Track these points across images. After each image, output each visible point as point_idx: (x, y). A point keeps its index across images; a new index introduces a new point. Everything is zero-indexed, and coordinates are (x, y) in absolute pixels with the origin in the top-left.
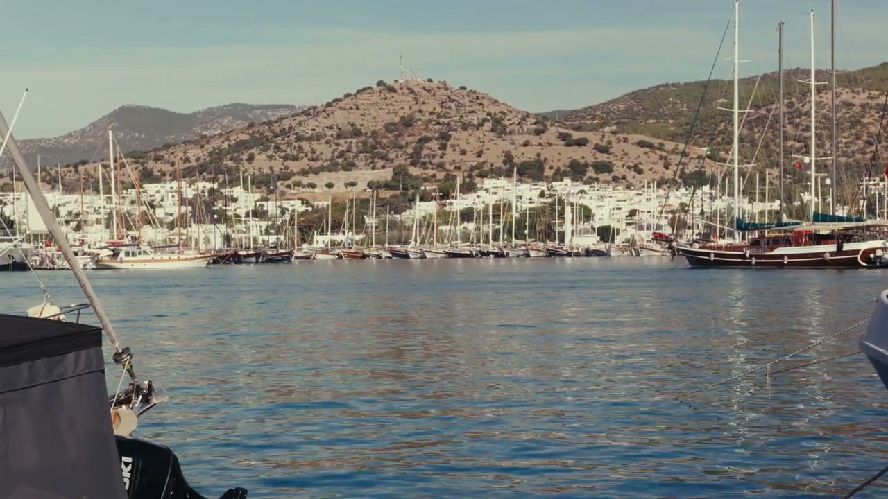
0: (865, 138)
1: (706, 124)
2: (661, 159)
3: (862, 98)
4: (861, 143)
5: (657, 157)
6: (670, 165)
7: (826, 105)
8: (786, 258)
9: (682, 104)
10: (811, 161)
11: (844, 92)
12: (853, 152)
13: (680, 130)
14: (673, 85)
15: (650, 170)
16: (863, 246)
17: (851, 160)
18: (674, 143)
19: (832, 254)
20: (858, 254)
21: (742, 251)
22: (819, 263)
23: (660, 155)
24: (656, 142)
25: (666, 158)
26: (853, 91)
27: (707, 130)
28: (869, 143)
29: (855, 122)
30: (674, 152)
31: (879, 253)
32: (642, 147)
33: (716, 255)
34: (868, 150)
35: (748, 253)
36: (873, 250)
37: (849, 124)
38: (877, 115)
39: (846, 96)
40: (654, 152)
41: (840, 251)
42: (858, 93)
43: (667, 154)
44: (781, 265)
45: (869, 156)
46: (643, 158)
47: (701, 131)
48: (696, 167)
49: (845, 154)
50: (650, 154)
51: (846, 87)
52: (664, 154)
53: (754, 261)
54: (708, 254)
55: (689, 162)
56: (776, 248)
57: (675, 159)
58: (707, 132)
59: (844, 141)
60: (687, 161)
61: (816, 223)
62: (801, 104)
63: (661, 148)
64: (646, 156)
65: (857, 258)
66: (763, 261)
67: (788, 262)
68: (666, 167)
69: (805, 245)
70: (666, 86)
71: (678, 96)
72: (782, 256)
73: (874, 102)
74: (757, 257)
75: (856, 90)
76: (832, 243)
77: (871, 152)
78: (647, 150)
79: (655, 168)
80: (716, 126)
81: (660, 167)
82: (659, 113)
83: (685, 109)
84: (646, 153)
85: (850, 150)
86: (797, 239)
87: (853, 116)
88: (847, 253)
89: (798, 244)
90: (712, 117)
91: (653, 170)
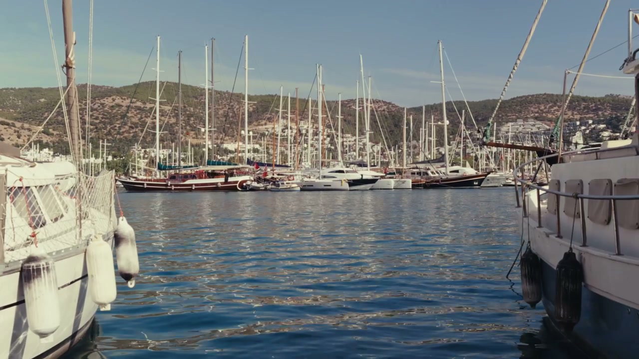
0: (129, 125)
1: (36, 113)
2: (15, 132)
3: (127, 102)
4: (127, 127)
5: (13, 131)
6: (21, 136)
7: (107, 105)
8: (194, 186)
9: (18, 101)
10: (205, 130)
11: (117, 98)
12: (123, 132)
13: (20, 116)
14: (12, 89)
15: (9, 138)
16: (240, 179)
17: (122, 137)
18: (21, 123)
19: (222, 183)
20: (237, 183)
21: (165, 182)
22: (215, 188)
23: (15, 130)
24: (10, 122)
25: (18, 132)
26: (122, 98)
27: (37, 117)
28: (131, 127)
29: (124, 116)
30: (23, 128)
31: (249, 183)
32: (2, 125)
33: (148, 184)
34: (131, 131)
35: (169, 183)
36: (245, 181)
37: (120, 117)
38: (135, 112)
39: (118, 101)
40: (10, 128)
41: (226, 182)
42: (125, 99)
43: (18, 129)
44: (191, 190)
45: (132, 135)
46: (4, 131)
47: (33, 117)
48: (37, 138)
49: (118, 133)
50: (8, 129)
51: (118, 96)
52: (17, 129)
53: (173, 187)
54: (143, 184)
55: (33, 134)
56: (187, 180)
57: (24, 132)
58: (37, 118)
59: (118, 126)
60: (31, 134)
61: (209, 166)
62: (93, 104)
63: (14, 125)
64: (5, 130)
65: (236, 186)
66: (179, 187)
67: (195, 188)
68: (19, 137)
69: (205, 178)
70: (7, 89)
71: (15, 95)
72: (191, 185)
73: (133, 105)
74: (175, 185)
75: (123, 97)
76: (222, 177)
77: (133, 132)
78: (7, 126)
79: (12, 137)
80: (42, 114)
81: (14, 137)
82: (3, 105)
83: (20, 103)
84: (5, 128)
85: (121, 131)
86: (200, 175)
87: (122, 112)
88: (230, 183)
89: (201, 178)
90: (39, 109)
91: (11, 139)
